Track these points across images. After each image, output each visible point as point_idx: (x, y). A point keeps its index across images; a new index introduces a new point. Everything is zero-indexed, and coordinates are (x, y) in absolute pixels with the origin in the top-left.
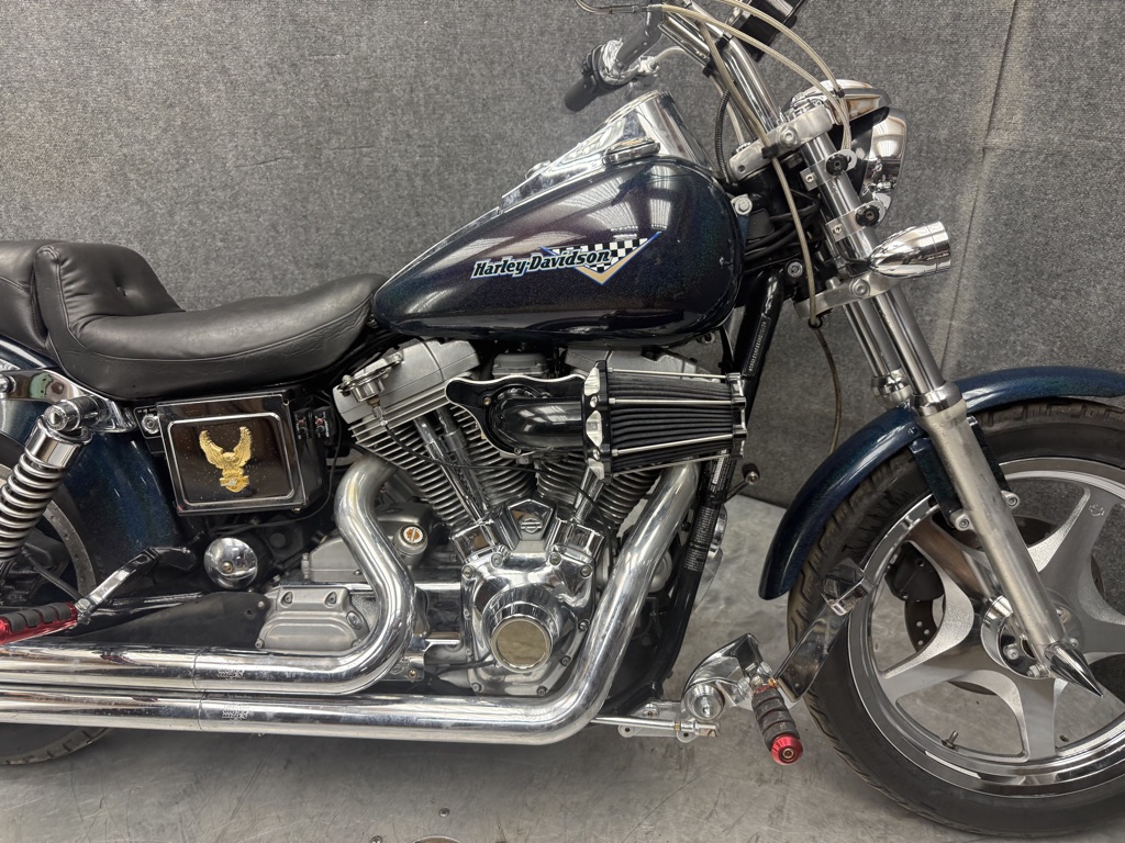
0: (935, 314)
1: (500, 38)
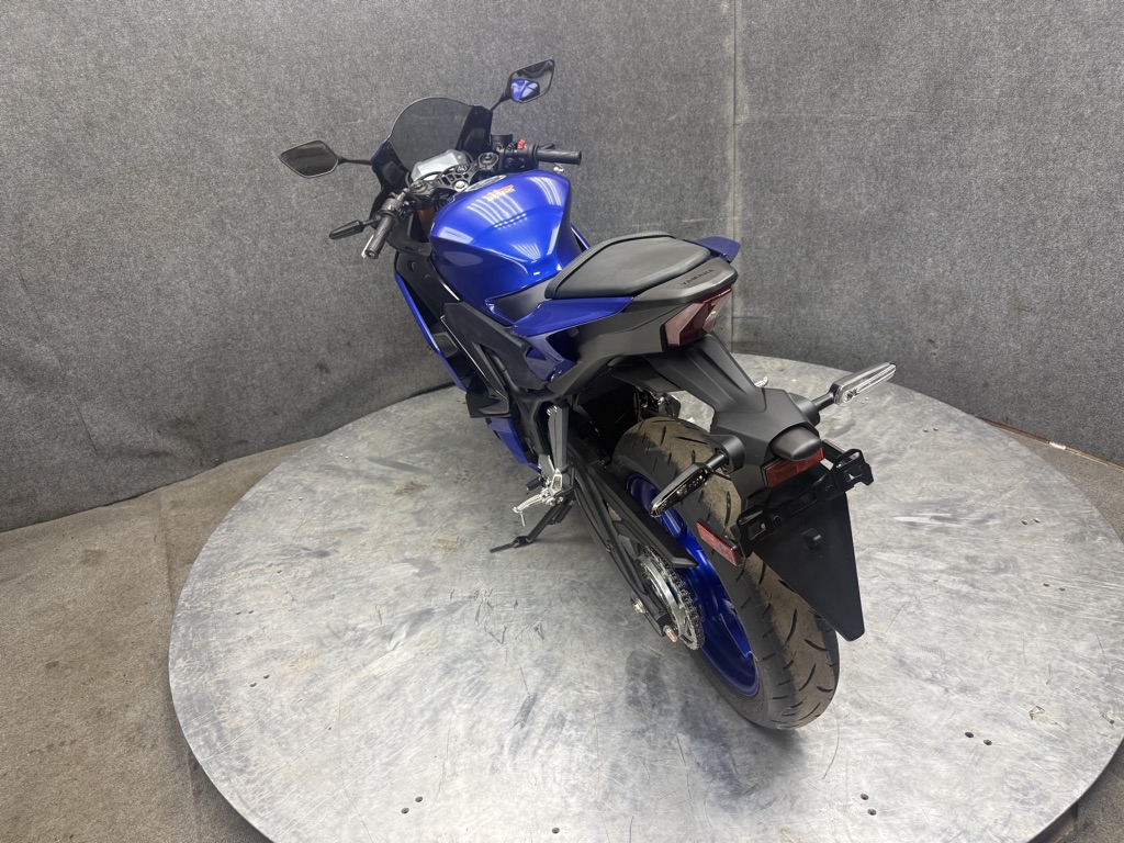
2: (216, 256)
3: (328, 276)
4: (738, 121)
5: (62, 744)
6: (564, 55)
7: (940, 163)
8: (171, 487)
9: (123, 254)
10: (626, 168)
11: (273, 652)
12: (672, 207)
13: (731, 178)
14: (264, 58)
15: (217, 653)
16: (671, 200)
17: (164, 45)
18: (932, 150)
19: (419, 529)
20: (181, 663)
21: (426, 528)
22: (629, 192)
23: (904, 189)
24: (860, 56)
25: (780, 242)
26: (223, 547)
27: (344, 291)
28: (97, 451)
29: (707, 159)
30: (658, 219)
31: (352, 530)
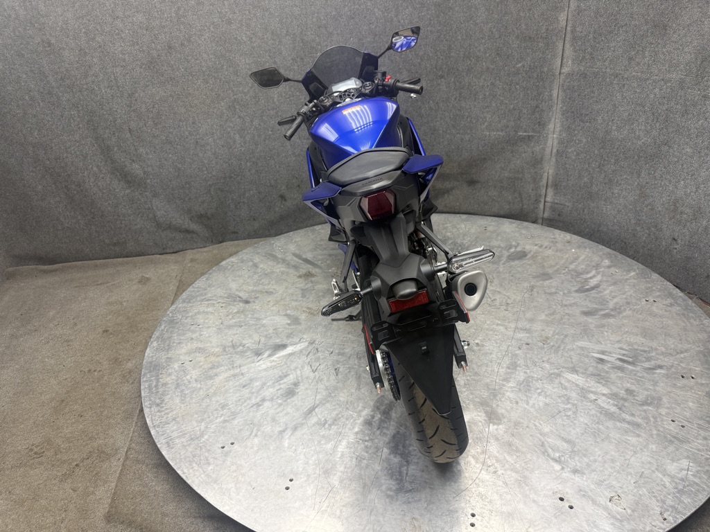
0: (548, 133)
1: (380, 43)
2: (229, 127)
3: (291, 145)
4: (563, 71)
5: (95, 371)
6: (452, 20)
7: (699, 115)
8: (194, 251)
9: (180, 120)
10: (485, 95)
11: (200, 348)
12: (512, 123)
13: (554, 108)
14: (267, 14)
15: (174, 343)
16: (512, 119)
17: (213, 5)
18: (694, 106)
19: (301, 299)
20: (155, 344)
21: (304, 299)
22: (485, 111)
23: (671, 130)
24: (652, 33)
25: (582, 156)
26: (200, 288)
27: (299, 155)
28: (159, 225)
29: (540, 95)
30: (502, 130)
31: (267, 292)
